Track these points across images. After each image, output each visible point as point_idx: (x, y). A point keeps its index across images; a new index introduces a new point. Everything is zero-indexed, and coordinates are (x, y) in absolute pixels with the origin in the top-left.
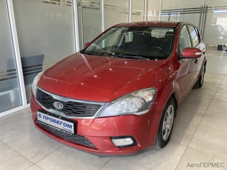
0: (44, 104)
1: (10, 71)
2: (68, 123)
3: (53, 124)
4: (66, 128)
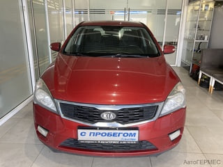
0: (84, 119)
2: (129, 132)
3: (106, 138)
4: (128, 137)
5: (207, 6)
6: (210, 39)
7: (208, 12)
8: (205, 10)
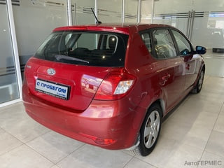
1: (10, 67)
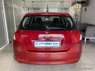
5: (79, 7)
6: (80, 19)
7: (79, 9)
8: (78, 8)
